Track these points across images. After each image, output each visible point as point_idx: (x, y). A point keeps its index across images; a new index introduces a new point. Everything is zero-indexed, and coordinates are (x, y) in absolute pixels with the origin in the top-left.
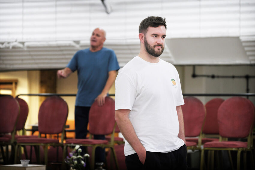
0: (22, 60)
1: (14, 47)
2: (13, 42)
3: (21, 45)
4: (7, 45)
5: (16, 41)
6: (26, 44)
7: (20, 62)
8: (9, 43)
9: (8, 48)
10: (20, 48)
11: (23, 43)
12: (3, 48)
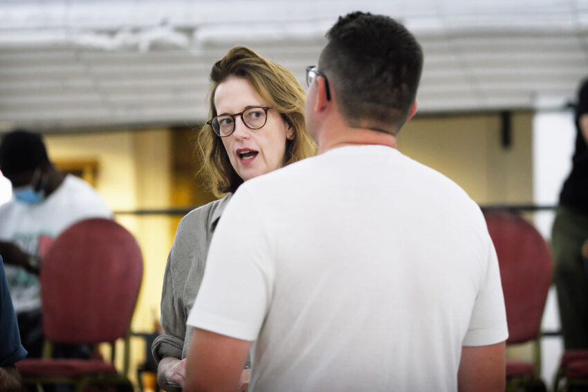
0: (177, 90)
1: (155, 46)
2: (150, 28)
3: (180, 39)
4: (130, 39)
5: (164, 23)
6: (202, 35)
7: (166, 97)
8: (136, 30)
9: (135, 48)
10: (176, 47)
11: (189, 31)
12: (112, 51)
